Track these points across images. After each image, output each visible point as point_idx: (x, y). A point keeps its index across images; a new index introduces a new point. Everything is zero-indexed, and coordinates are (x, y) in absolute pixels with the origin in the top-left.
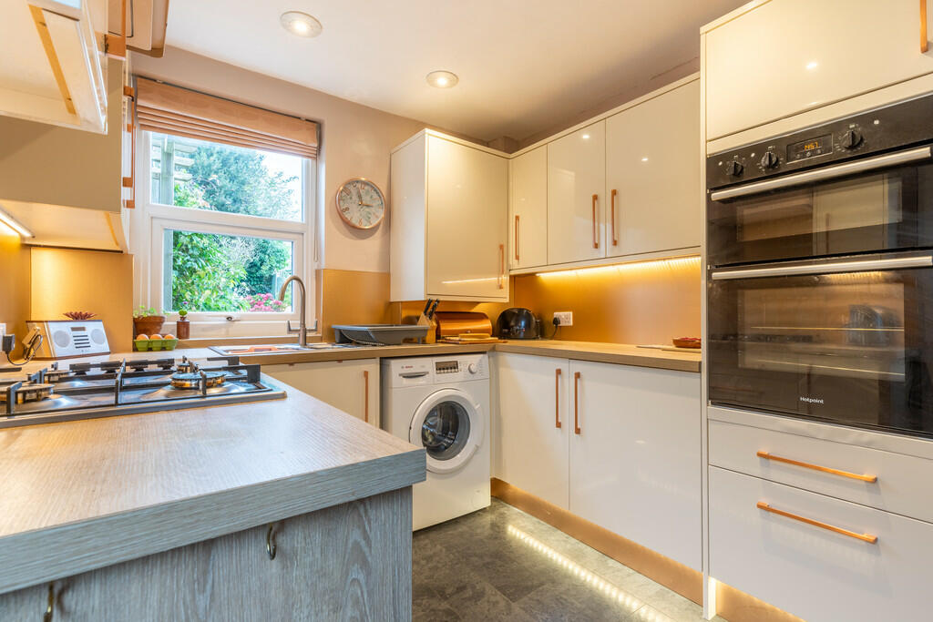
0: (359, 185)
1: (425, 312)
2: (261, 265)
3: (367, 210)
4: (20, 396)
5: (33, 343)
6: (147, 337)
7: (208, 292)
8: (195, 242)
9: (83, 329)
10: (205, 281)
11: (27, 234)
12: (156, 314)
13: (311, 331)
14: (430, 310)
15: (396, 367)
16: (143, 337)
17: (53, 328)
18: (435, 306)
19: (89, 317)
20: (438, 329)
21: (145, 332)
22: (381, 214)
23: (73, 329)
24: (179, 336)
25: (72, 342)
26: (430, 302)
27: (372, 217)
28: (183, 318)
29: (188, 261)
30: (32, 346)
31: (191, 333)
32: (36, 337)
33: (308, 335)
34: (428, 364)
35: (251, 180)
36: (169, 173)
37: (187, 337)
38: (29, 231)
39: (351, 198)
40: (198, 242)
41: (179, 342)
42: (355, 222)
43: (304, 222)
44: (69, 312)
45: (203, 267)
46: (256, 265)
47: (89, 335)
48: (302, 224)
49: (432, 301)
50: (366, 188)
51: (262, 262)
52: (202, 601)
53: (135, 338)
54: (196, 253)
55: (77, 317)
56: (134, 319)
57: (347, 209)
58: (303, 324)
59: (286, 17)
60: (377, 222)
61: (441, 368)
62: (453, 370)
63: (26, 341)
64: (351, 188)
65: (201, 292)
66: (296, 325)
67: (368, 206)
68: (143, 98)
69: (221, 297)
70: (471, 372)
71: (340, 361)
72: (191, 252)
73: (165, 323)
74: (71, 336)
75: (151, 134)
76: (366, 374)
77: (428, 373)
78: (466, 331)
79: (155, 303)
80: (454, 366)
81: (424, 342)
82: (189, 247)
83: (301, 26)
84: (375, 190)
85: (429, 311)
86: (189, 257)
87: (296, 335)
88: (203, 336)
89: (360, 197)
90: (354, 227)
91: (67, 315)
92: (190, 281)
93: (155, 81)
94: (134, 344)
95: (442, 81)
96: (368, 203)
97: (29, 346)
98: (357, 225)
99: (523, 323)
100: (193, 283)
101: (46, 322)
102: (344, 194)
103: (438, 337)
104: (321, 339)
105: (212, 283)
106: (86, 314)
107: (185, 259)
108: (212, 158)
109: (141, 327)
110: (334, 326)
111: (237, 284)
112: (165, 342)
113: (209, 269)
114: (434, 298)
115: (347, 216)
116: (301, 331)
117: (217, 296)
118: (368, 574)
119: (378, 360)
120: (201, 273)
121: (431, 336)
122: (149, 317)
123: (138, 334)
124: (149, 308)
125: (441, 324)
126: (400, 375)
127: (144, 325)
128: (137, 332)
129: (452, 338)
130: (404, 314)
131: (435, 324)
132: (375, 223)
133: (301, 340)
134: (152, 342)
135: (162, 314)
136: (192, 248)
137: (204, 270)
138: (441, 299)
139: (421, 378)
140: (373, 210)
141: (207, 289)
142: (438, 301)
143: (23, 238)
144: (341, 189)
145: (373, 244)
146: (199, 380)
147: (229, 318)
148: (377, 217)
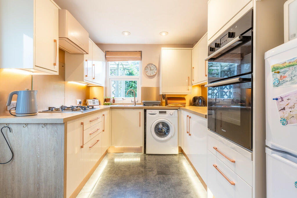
0: (150, 65)
3: (152, 71)
9: (94, 101)
16: (106, 102)
17: (89, 100)
24: (113, 103)
31: (115, 102)
33: (136, 103)
34: (157, 112)
39: (148, 69)
42: (149, 74)
47: (96, 102)
48: (139, 77)
50: (152, 65)
52: (38, 130)
53: (104, 102)
58: (135, 100)
59: (123, 33)
62: (164, 114)
64: (148, 66)
67: (152, 70)
68: (108, 56)
70: (171, 115)
73: (111, 100)
74: (92, 102)
75: (109, 62)
76: (140, 113)
77: (156, 114)
79: (110, 96)
80: (165, 112)
81: (162, 105)
83: (126, 34)
84: (155, 66)
87: (133, 103)
88: (118, 103)
89: (150, 68)
90: (149, 76)
93: (109, 51)
94: (104, 104)
95: (164, 34)
97: (86, 103)
99: (200, 101)
102: (146, 68)
114: (164, 94)
118: (58, 134)
119: (143, 109)
121: (164, 104)
122: (108, 99)
125: (167, 101)
127: (106, 100)
132: (154, 74)
135: (110, 98)
139: (154, 115)
140: (154, 71)
147: (123, 99)
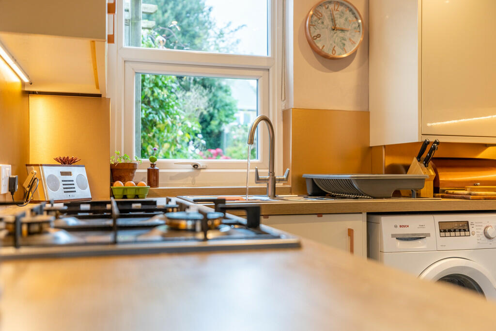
0: (331, 6)
1: (419, 158)
2: (211, 119)
3: (341, 34)
4: (25, 228)
5: (31, 186)
6: (122, 183)
7: (166, 146)
8: (156, 94)
9: (69, 174)
10: (165, 134)
11: (26, 80)
12: (129, 161)
13: (280, 180)
14: (426, 154)
15: (388, 226)
16: (119, 184)
17: (47, 172)
18: (433, 150)
19: (74, 162)
20: (436, 180)
21: (120, 179)
22: (359, 38)
23: (63, 174)
25: (61, 187)
26: (426, 144)
27: (347, 43)
28: (153, 165)
29: (150, 113)
30: (30, 189)
32: (34, 180)
33: (278, 185)
35: (201, 33)
36: (137, 18)
37: (157, 185)
38: (28, 76)
39: (323, 23)
40: (158, 94)
41: (150, 190)
42: (327, 51)
43: (270, 56)
44: (58, 157)
45: (163, 120)
46: (206, 121)
47: (75, 181)
48: (268, 58)
49: (429, 143)
50: (341, 8)
51: (212, 116)
53: (112, 185)
54: (157, 106)
55: (66, 162)
56: (111, 165)
57: (319, 36)
58: (272, 172)
60: (354, 49)
61: (446, 230)
62: (463, 233)
63: (26, 185)
64: (323, 10)
65: (161, 144)
66: (264, 173)
67: (342, 30)
69: (179, 151)
70: (488, 237)
71: (320, 215)
72: (152, 104)
73: (137, 171)
74: (60, 180)
76: (350, 232)
77: (428, 235)
78: (474, 183)
79: (128, 150)
80: (464, 228)
81: (419, 195)
82: (151, 99)
84: (351, 10)
85: (424, 156)
86: (150, 110)
87: (264, 185)
88: (172, 185)
89: (333, 20)
90: (326, 57)
91: (57, 160)
92: (151, 135)
94: (111, 190)
96: (343, 27)
97: (28, 189)
98: (330, 54)
100: (154, 136)
101: (41, 165)
102: (315, 18)
103: (436, 190)
104: (290, 191)
105: (171, 136)
106: (72, 159)
107: (148, 112)
108: (166, 15)
109: (116, 174)
110: (306, 175)
111: (191, 137)
112: (138, 189)
113: (168, 121)
114: (432, 139)
115: (319, 44)
116: (270, 180)
117: (175, 150)
119: (364, 216)
120: (161, 126)
121: (428, 188)
122: (124, 164)
123: (114, 182)
124: (123, 155)
125: (440, 174)
126: (393, 236)
127: (120, 172)
128: (113, 180)
129: (456, 192)
130: (388, 161)
131: (432, 173)
132: (350, 50)
133: (270, 191)
134: (126, 189)
135: (134, 160)
136: (154, 100)
137: (164, 123)
138: (441, 140)
139: (420, 241)
140: (347, 35)
141: (166, 142)
142: (438, 143)
143: (23, 84)
144: (311, 13)
145: (348, 77)
146: (195, 220)
147: (195, 166)
148: (354, 43)
